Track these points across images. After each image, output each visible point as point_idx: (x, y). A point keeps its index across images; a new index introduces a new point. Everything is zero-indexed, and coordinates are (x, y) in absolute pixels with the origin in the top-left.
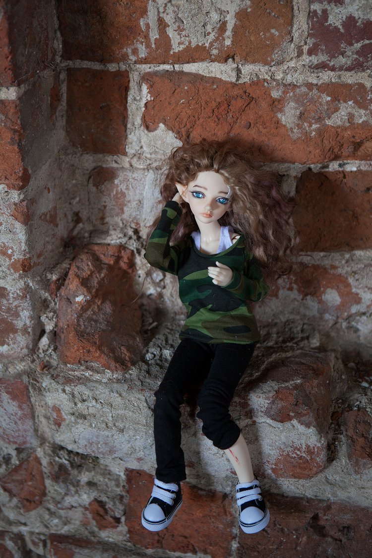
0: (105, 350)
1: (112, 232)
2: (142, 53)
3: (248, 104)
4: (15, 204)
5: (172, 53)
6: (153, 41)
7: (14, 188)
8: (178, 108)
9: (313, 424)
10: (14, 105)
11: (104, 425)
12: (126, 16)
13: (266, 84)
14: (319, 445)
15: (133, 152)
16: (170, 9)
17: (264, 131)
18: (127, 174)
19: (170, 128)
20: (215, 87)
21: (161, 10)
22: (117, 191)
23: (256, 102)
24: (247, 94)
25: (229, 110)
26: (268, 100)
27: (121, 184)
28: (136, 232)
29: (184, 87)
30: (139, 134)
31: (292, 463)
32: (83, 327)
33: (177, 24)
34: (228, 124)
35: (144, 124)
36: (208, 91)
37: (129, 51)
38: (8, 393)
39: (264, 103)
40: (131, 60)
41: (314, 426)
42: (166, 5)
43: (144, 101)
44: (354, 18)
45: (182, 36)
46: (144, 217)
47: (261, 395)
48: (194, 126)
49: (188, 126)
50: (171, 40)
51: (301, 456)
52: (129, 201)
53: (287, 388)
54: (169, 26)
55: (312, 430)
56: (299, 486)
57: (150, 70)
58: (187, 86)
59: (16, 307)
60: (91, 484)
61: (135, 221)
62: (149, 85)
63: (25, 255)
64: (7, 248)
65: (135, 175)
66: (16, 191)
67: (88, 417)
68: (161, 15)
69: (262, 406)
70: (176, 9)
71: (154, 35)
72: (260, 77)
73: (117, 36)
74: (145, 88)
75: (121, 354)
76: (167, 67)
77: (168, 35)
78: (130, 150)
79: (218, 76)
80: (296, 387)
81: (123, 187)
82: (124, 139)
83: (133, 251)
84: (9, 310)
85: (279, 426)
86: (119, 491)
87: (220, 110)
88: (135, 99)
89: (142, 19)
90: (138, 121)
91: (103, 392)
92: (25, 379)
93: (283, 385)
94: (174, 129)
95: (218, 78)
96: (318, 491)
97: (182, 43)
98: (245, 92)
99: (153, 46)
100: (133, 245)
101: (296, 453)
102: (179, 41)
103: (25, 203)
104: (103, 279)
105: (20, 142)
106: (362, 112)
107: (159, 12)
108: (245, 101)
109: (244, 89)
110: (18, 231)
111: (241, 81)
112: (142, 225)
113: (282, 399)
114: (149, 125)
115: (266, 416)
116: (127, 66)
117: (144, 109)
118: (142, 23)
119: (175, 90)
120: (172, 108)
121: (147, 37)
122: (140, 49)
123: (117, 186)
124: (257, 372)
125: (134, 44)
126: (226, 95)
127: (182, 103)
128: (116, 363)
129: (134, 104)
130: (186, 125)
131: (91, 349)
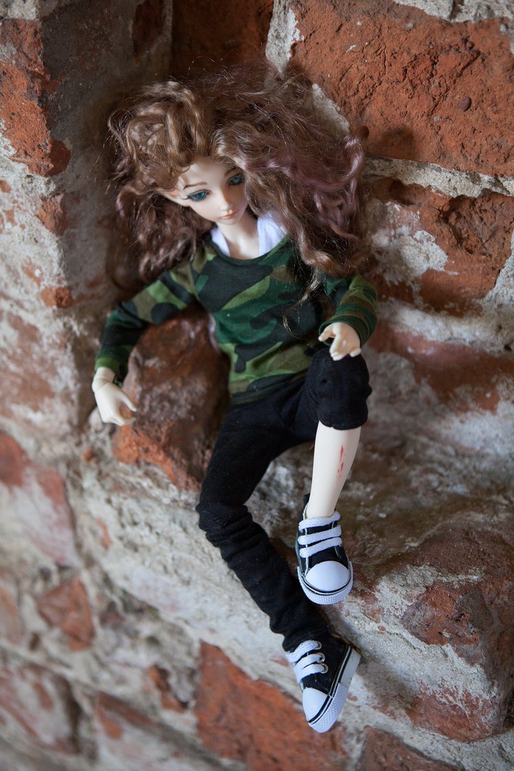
0: (176, 453)
3: (469, 64)
4: (44, 199)
7: (39, 171)
8: (345, 60)
9: (481, 661)
10: (32, 30)
11: (160, 568)
13: (503, 28)
14: (488, 698)
17: (494, 117)
20: (410, 25)
23: (483, 60)
24: (468, 45)
25: (434, 72)
26: (505, 59)
29: (356, 22)
31: (440, 710)
32: (146, 409)
34: (430, 97)
36: (398, 32)
38: (40, 483)
39: (498, 64)
41: (481, 665)
43: (290, 42)
47: (400, 589)
48: (371, 94)
49: (361, 94)
51: (456, 706)
53: (449, 586)
55: (476, 671)
56: (452, 748)
58: (360, 20)
59: (53, 359)
60: (153, 641)
62: (298, 13)
63: (59, 282)
64: (34, 267)
66: (41, 178)
67: (141, 550)
69: (397, 607)
72: (497, 13)
74: (292, 18)
79: (419, 6)
80: (466, 589)
84: (42, 361)
85: (422, 648)
86: (190, 662)
87: (418, 70)
88: (278, 36)
91: (161, 518)
92: (62, 469)
93: (444, 579)
94: (336, 96)
95: (419, 10)
96: (483, 764)
98: (465, 41)
101: (446, 698)
103: (59, 198)
105: (42, 96)
108: (462, 57)
109: (464, 34)
110: (47, 242)
111: (460, 19)
113: (434, 605)
115: (402, 626)
117: (289, 55)
119: (341, 25)
120: (335, 58)
124: (413, 541)
126: (431, 43)
127: (352, 51)
128: (188, 477)
129: (275, 44)
130: (358, 91)
131: (151, 448)
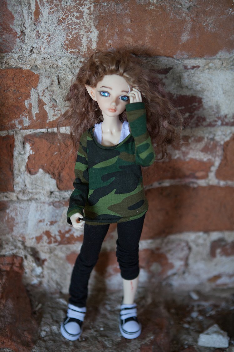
0: (14, 338)
1: (5, 246)
2: (26, 123)
5: (48, 122)
6: (34, 114)
8: (53, 158)
12: (14, 99)
15: (20, 189)
16: (47, 93)
18: (16, 205)
19: (47, 171)
21: (41, 94)
22: (8, 218)
27: (11, 213)
28: (23, 243)
29: (57, 144)
30: (24, 177)
33: (52, 103)
35: (28, 170)
37: (17, 122)
40: (18, 128)
42: (44, 91)
43: (28, 155)
44: (171, 94)
45: (55, 111)
46: (28, 232)
48: (63, 168)
49: (60, 169)
50: (47, 114)
52: (17, 223)
53: (146, 344)
54: (46, 105)
57: (30, 133)
61: (22, 236)
62: (31, 144)
65: (22, 205)
68: (41, 98)
70: (51, 93)
71: (35, 111)
73: (7, 112)
74: (28, 146)
75: (25, 338)
76: (43, 130)
77: (45, 111)
78: (17, 189)
80: (153, 342)
81: (13, 214)
82: (12, 181)
83: (22, 258)
88: (20, 154)
89: (26, 101)
90: (23, 168)
94: (49, 171)
97: (56, 115)
99: (35, 118)
100: (22, 253)
102: (54, 114)
104: (4, 284)
106: (177, 152)
107: (39, 96)
112: (27, 238)
114: (31, 170)
116: (15, 132)
117: (27, 160)
118: (26, 103)
119: (51, 146)
120: (48, 158)
121: (30, 112)
122: (24, 121)
123: (8, 214)
125: (20, 117)
127: (56, 155)
128: (23, 347)
129: (20, 157)
130: (58, 168)
131: (5, 341)
